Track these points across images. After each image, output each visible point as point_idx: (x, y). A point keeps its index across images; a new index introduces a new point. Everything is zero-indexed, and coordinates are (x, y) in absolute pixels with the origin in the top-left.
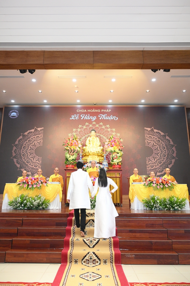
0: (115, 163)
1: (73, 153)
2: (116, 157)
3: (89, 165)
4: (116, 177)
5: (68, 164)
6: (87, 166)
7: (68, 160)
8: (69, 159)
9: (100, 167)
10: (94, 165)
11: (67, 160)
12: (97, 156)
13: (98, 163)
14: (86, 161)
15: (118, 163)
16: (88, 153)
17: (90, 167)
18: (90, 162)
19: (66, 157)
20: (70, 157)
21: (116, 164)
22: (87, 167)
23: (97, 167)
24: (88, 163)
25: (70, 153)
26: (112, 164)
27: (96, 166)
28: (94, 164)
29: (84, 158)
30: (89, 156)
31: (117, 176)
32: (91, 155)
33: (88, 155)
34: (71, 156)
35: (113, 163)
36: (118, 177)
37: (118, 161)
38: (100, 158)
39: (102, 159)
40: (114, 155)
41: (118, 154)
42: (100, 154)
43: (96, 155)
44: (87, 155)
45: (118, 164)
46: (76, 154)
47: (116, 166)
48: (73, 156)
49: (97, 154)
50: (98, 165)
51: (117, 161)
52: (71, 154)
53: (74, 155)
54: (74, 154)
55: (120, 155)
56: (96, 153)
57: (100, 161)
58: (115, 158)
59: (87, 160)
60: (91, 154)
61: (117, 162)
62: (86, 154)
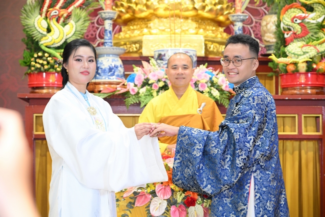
0: (295, 64)
1: (66, 6)
2: (298, 29)
3: (155, 71)
4: (300, 138)
5: (40, 72)
6: (143, 78)
7: (38, 49)
8: (43, 43)
9: (213, 84)
10: (187, 71)
11: (34, 45)
12: (194, 25)
13: (201, 61)
14: (134, 47)
15: (309, 63)
16: (148, 7)
17: (161, 84)
18: (160, 57)
19: (25, 28)
20: (49, 30)
21: (302, 67)
22: (146, 83)
23: (196, 85)
24: (147, 59)
25: (50, 7)
26: (277, 65)
27: (195, 77)
28: (185, 67)
29: (126, 33)
30: (151, 24)
31: (304, 133)
32: (159, 17)
33: (146, 20)
34: (53, 23)
35: (282, 60)
36: (309, 138)
37: (312, 52)
38: (210, 34)
39: (219, 40)
40: (286, 20)
41: (312, 15)
42: (211, 11)
43: (187, 18)
44: (143, 15)
45: (310, 69)
46: (84, 14)
47: (302, 79)
48: (65, 24)
49: (192, 13)
50: (203, 73)
51: (306, 49)
52: (53, 12)
53: (72, 22)
54: (69, 16)
55: (320, 20)
56: (191, 7)
57: (212, 47)
58: (296, 37)
59: (140, 42)
60: (161, 12)
61: (306, 58)
62: (134, 12)
